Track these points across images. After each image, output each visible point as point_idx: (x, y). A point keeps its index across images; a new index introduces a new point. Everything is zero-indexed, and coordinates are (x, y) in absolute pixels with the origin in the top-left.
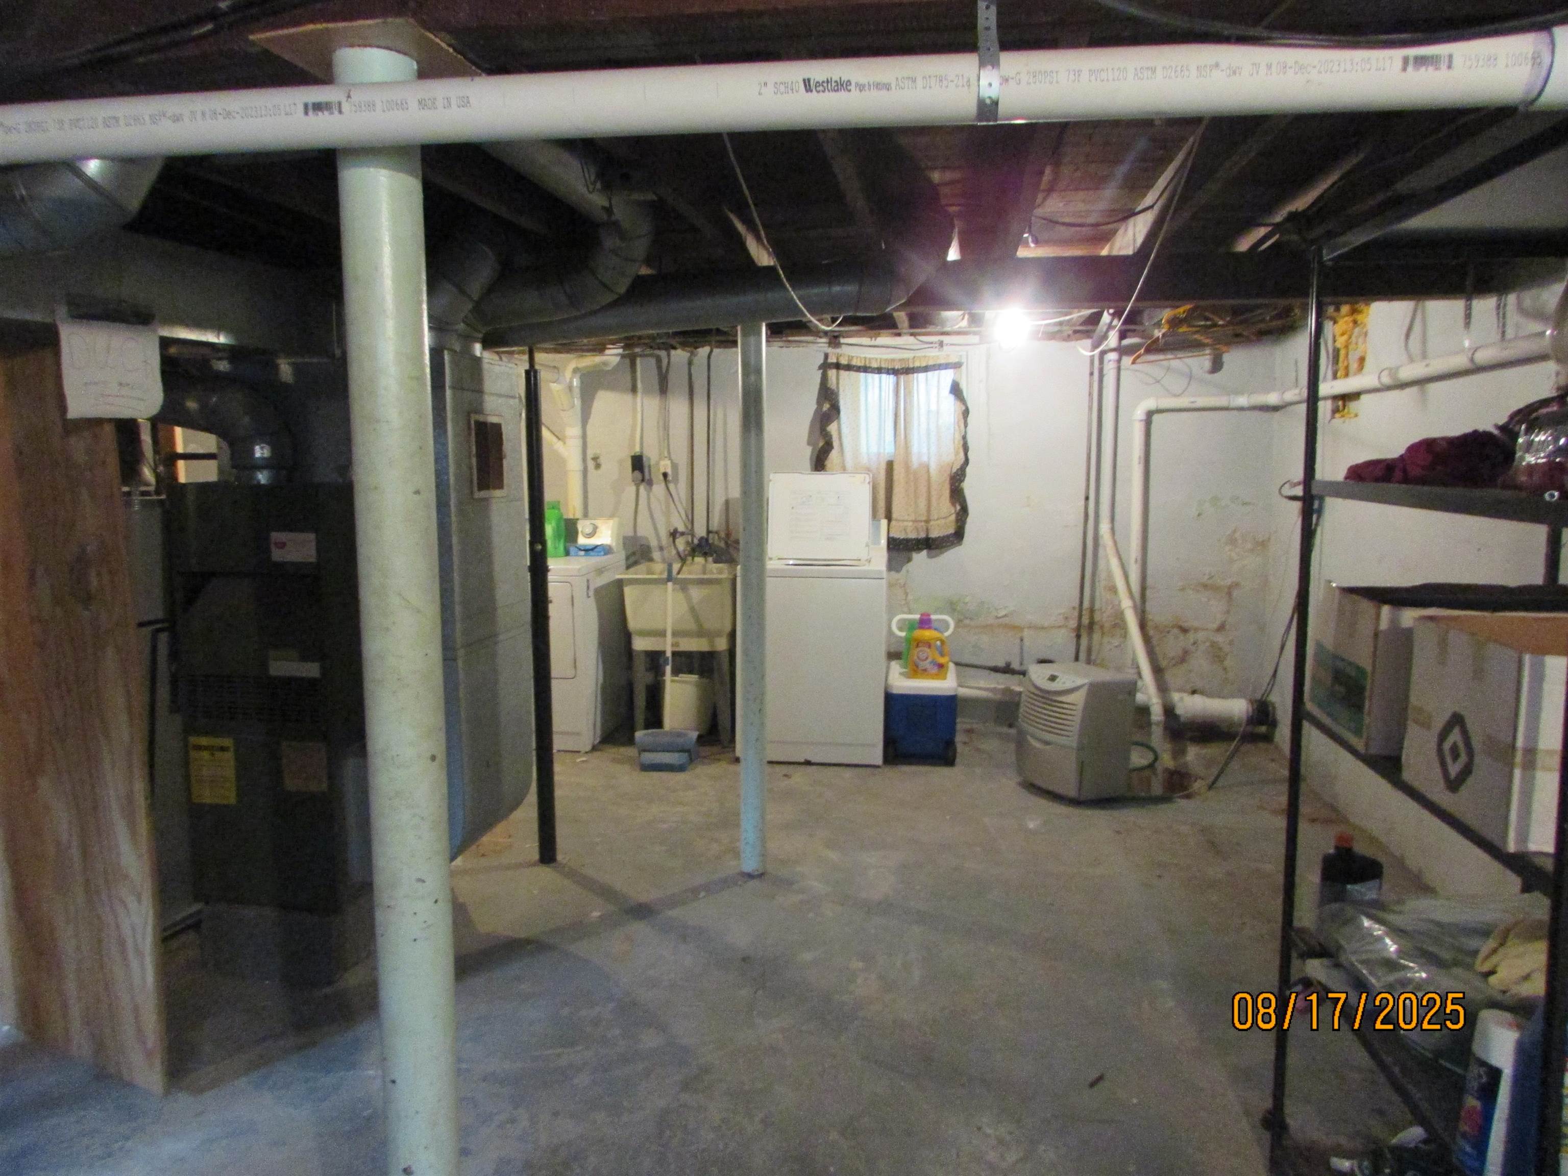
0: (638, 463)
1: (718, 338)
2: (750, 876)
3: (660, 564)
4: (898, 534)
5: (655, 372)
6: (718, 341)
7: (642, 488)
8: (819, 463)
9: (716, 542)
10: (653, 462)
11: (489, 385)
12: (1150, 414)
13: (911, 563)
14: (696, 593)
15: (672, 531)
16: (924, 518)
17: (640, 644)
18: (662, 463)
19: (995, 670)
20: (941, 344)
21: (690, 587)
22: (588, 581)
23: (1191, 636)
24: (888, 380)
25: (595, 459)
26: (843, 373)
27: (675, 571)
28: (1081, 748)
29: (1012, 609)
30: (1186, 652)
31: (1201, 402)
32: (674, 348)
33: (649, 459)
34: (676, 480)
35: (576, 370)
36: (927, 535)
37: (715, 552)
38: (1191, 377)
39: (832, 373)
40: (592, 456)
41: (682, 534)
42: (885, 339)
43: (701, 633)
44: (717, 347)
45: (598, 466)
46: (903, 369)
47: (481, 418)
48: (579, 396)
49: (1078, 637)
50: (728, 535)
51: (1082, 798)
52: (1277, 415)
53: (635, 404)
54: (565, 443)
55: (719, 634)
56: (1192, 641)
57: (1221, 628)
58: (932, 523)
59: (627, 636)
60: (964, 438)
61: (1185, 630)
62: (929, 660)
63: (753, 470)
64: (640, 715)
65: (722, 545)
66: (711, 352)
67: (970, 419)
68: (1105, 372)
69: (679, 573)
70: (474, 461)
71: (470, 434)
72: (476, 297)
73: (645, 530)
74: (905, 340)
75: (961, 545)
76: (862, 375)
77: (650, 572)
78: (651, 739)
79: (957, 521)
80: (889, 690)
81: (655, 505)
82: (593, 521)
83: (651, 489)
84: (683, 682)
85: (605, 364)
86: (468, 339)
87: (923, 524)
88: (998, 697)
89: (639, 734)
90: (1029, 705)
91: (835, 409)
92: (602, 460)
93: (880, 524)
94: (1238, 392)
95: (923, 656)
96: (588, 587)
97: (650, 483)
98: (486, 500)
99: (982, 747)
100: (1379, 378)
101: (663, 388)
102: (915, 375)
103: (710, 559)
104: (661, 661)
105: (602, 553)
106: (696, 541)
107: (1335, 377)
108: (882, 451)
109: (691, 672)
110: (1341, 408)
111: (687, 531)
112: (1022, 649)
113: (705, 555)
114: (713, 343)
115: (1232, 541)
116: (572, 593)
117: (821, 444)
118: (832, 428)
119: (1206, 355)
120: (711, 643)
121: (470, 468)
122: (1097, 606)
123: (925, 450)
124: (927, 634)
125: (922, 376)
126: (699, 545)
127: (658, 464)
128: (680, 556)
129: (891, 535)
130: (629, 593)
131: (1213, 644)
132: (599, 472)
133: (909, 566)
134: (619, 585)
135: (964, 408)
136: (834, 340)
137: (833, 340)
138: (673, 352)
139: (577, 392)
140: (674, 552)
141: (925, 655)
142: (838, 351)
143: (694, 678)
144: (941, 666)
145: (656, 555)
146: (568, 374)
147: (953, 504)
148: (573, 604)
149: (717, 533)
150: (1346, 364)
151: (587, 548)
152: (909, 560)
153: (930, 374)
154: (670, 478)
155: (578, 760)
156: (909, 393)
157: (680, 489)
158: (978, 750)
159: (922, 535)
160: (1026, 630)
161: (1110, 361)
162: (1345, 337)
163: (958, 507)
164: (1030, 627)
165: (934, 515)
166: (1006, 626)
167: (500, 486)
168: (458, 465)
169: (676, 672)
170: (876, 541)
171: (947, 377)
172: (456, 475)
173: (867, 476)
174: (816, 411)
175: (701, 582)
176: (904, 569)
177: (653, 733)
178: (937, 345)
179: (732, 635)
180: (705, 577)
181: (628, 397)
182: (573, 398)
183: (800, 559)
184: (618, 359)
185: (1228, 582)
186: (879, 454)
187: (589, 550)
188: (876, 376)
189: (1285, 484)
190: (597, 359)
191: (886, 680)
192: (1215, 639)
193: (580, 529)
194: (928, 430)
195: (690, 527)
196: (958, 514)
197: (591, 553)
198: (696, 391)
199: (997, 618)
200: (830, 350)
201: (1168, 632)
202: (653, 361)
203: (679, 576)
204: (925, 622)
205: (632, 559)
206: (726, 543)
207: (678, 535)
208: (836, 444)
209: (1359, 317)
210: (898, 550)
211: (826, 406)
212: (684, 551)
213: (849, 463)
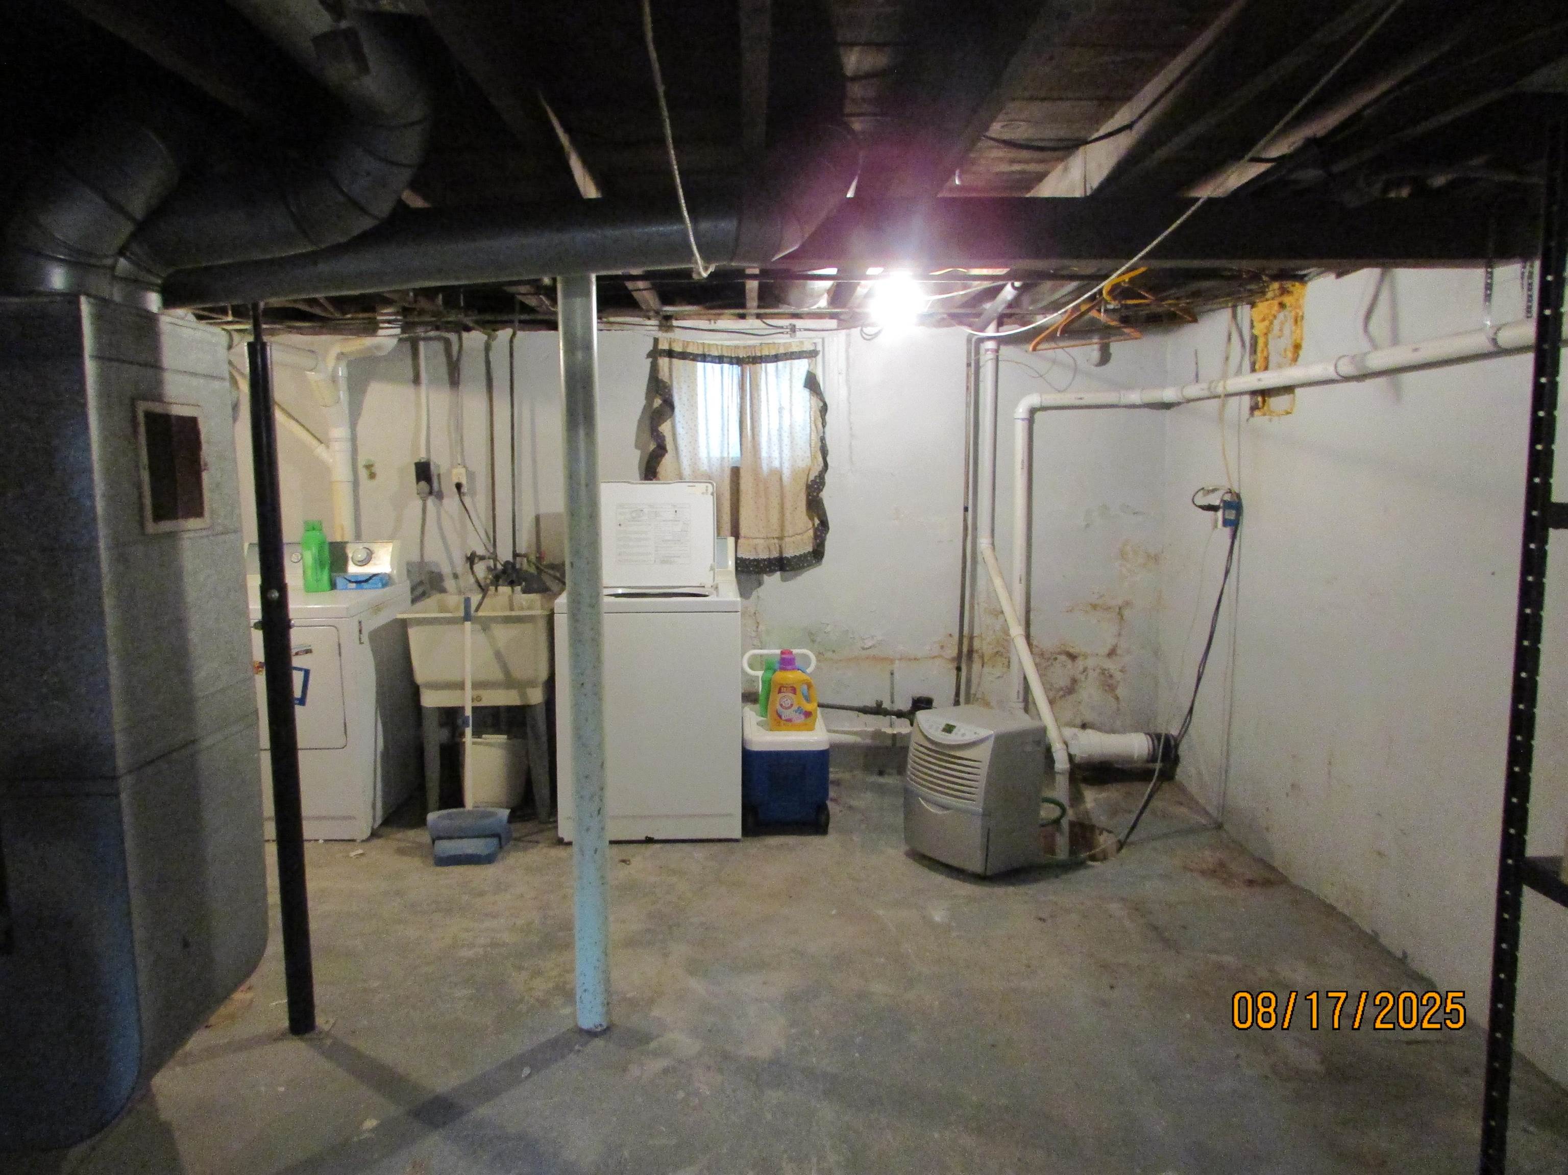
0: (423, 472)
1: (524, 317)
2: (592, 1034)
3: (455, 596)
4: (745, 554)
5: (442, 359)
6: (521, 322)
7: (430, 502)
8: (650, 471)
9: (525, 566)
10: (443, 471)
11: (170, 356)
12: (1033, 411)
13: (762, 587)
14: (503, 634)
15: (469, 555)
16: (776, 535)
17: (430, 700)
18: (455, 471)
19: (865, 710)
20: (793, 329)
21: (493, 626)
22: (360, 622)
23: (1080, 663)
24: (732, 372)
25: (369, 467)
26: (675, 361)
27: (474, 606)
28: (987, 814)
29: (880, 638)
30: (1074, 681)
31: (1090, 398)
32: (468, 329)
33: (438, 466)
34: (473, 493)
35: (341, 356)
36: (781, 552)
37: (525, 580)
38: (1076, 370)
39: (663, 362)
40: (364, 463)
41: (482, 558)
42: (727, 322)
43: (509, 683)
44: (523, 330)
45: (372, 476)
46: (748, 357)
47: (157, 408)
48: (345, 387)
49: (959, 669)
50: (540, 558)
51: (989, 873)
52: (1168, 413)
53: (418, 397)
54: (328, 447)
55: (532, 684)
56: (1081, 668)
57: (1112, 653)
58: (787, 539)
59: (415, 691)
60: (823, 439)
61: (1073, 657)
62: (795, 707)
63: (583, 482)
64: (433, 793)
65: (533, 570)
66: (514, 334)
67: (828, 417)
68: (981, 364)
69: (477, 610)
70: (145, 476)
71: (135, 432)
72: (139, 215)
73: (436, 555)
74: (751, 324)
75: (820, 565)
76: (700, 365)
77: (443, 609)
78: (446, 823)
79: (816, 537)
80: (749, 747)
81: (446, 524)
82: (366, 545)
83: (441, 505)
84: (488, 744)
85: (378, 347)
86: (137, 284)
87: (776, 541)
88: (868, 741)
89: (431, 817)
90: (918, 760)
91: (669, 404)
92: (377, 469)
93: (726, 542)
94: (1129, 388)
95: (787, 703)
96: (360, 631)
97: (440, 496)
98: (172, 535)
99: (854, 803)
100: (1336, 367)
101: (454, 377)
102: (763, 365)
103: (518, 589)
104: (460, 722)
105: (380, 585)
106: (499, 567)
107: (1253, 370)
108: (725, 455)
109: (498, 731)
110: (1260, 404)
111: (487, 555)
112: (892, 683)
113: (512, 583)
114: (517, 324)
115: (1123, 555)
116: (339, 642)
117: (652, 446)
118: (665, 428)
119: (1094, 344)
120: (523, 695)
121: (139, 486)
122: (976, 633)
123: (776, 454)
124: (790, 676)
125: (771, 366)
126: (504, 571)
127: (449, 472)
128: (480, 586)
129: (739, 556)
130: (415, 635)
131: (1103, 671)
132: (374, 483)
133: (761, 592)
134: (404, 625)
135: (821, 404)
136: (666, 321)
137: (664, 322)
138: (465, 335)
139: (343, 385)
140: (472, 580)
141: (789, 702)
142: (669, 335)
143: (502, 738)
144: (808, 714)
145: (449, 584)
146: (331, 361)
147: (812, 519)
148: (340, 654)
149: (525, 556)
150: (1265, 354)
151: (360, 579)
152: (760, 584)
153: (780, 364)
154: (464, 489)
155: (352, 854)
156: (755, 387)
157: (479, 503)
158: (850, 808)
159: (775, 554)
160: (897, 662)
161: (987, 350)
162: (1266, 323)
163: (817, 522)
164: (900, 659)
165: (789, 530)
166: (875, 658)
167: (198, 512)
168: (112, 482)
169: (477, 733)
170: (723, 564)
171: (801, 367)
172: (111, 499)
173: (710, 485)
174: (645, 408)
175: (507, 620)
176: (755, 593)
177: (449, 814)
178: (788, 330)
179: (550, 685)
180: (513, 613)
181: (408, 390)
182: (338, 391)
183: (629, 587)
184: (395, 341)
185: (1120, 602)
186: (723, 458)
187: (361, 582)
188: (717, 367)
189: (1198, 492)
190: (368, 342)
191: (743, 735)
192: (1106, 666)
193: (350, 555)
194: (780, 429)
195: (492, 550)
196: (816, 530)
197: (365, 585)
198: (495, 383)
199: (864, 649)
200: (660, 335)
201: (1056, 659)
202: (439, 346)
203: (480, 614)
204: (787, 662)
205: (420, 590)
206: (537, 568)
207: (476, 560)
208: (669, 446)
209: (1287, 299)
210: (749, 572)
211: (658, 402)
212: (486, 578)
213: (687, 471)
